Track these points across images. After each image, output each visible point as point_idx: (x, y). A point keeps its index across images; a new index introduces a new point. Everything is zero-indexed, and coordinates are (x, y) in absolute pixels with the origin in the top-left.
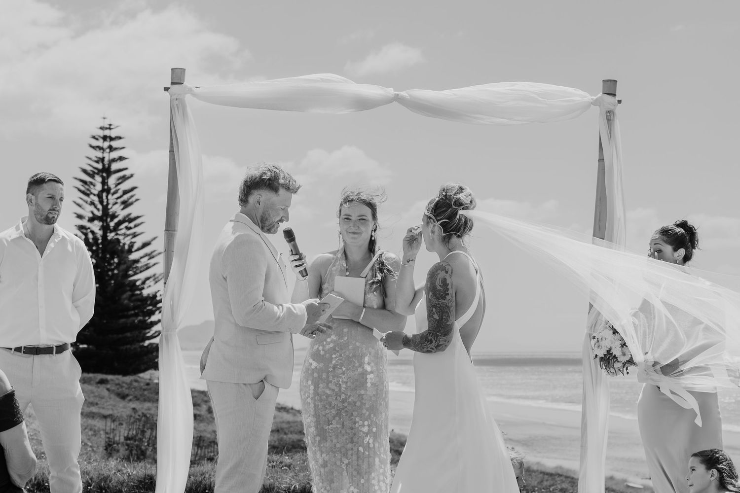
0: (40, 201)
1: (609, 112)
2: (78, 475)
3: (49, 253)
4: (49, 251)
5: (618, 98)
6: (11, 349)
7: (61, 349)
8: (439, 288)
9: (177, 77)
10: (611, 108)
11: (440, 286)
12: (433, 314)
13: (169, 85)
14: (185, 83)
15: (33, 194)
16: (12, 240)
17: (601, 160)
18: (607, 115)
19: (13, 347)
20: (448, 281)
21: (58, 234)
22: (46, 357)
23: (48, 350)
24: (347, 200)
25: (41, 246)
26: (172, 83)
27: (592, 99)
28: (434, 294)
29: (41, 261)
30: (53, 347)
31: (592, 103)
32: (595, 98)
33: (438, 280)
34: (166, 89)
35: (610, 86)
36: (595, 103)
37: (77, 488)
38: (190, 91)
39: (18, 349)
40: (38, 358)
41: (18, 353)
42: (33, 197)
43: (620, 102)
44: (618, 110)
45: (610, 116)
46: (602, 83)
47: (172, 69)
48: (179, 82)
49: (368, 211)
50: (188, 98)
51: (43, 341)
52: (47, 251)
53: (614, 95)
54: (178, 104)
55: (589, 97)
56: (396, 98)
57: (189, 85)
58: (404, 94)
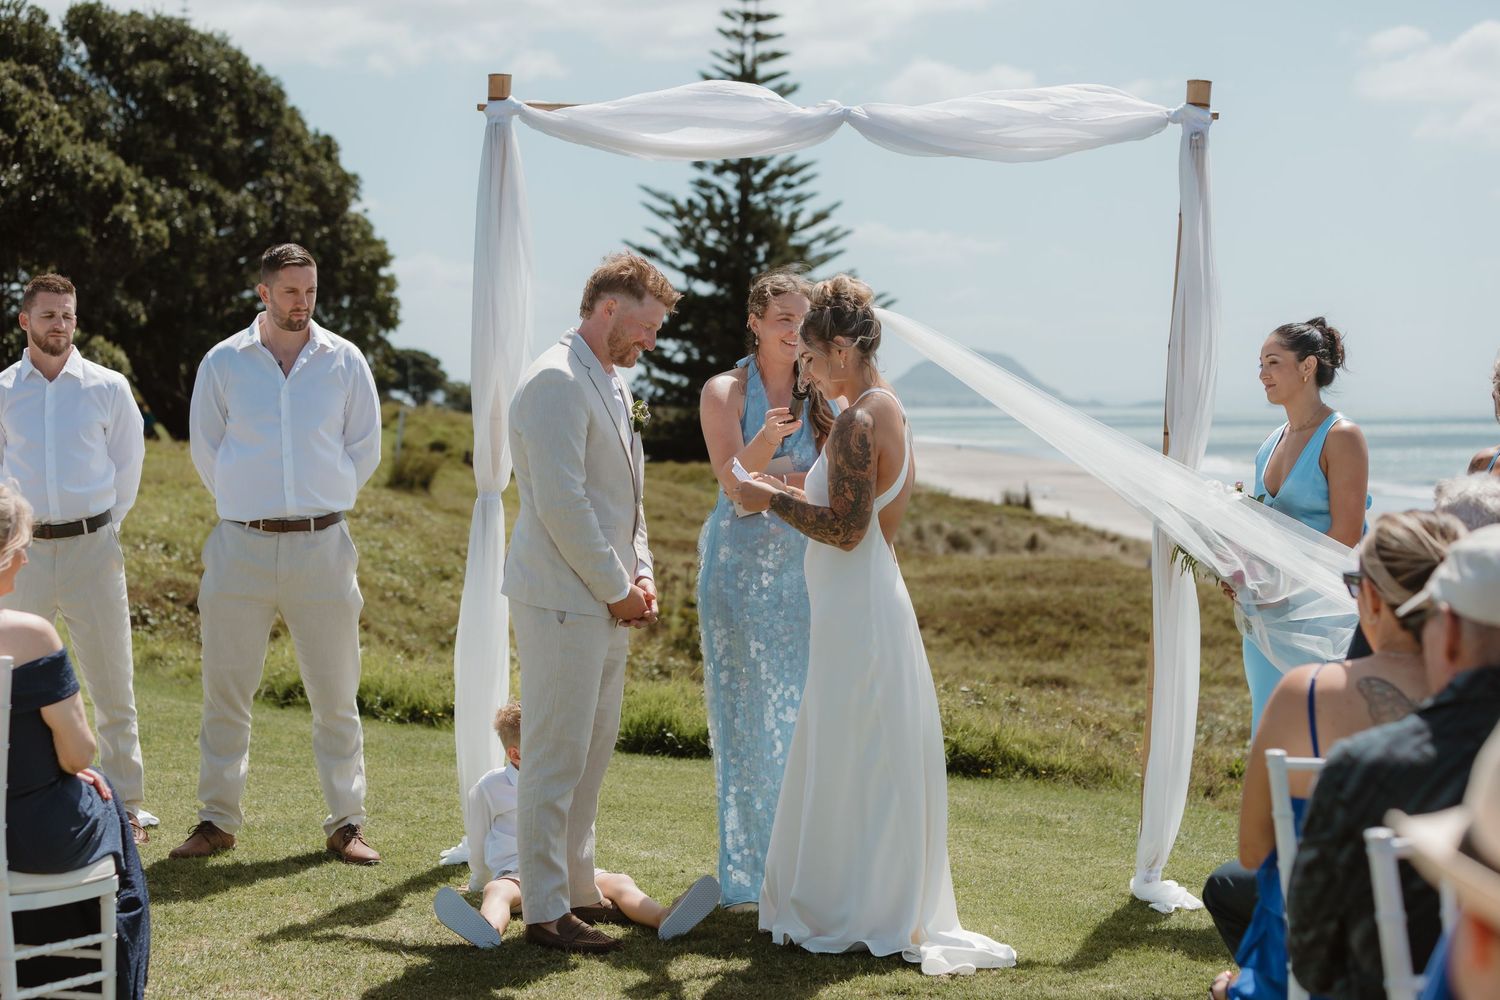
1: (1196, 134)
2: (357, 723)
3: (299, 372)
4: (297, 369)
5: (1212, 110)
6: (245, 524)
7: (326, 521)
8: (855, 450)
9: (499, 87)
10: (1201, 128)
11: (857, 447)
12: (845, 491)
13: (485, 101)
14: (511, 98)
15: (266, 285)
16: (241, 350)
18: (1191, 140)
19: (247, 519)
20: (870, 439)
21: (314, 342)
22: (300, 536)
23: (300, 525)
26: (491, 99)
27: (1168, 113)
28: (848, 460)
29: (285, 385)
30: (309, 520)
31: (1168, 120)
32: (1173, 110)
33: (853, 438)
34: (481, 108)
35: (1199, 94)
36: (1174, 118)
37: (354, 743)
38: (518, 110)
39: (255, 524)
40: (285, 538)
41: (256, 530)
42: (267, 290)
43: (1215, 116)
44: (1214, 131)
45: (1196, 143)
46: (1185, 88)
47: (490, 75)
48: (500, 96)
51: (292, 510)
52: (296, 369)
53: (1206, 106)
54: (497, 138)
55: (1160, 110)
56: (846, 117)
57: (516, 101)
58: (858, 110)
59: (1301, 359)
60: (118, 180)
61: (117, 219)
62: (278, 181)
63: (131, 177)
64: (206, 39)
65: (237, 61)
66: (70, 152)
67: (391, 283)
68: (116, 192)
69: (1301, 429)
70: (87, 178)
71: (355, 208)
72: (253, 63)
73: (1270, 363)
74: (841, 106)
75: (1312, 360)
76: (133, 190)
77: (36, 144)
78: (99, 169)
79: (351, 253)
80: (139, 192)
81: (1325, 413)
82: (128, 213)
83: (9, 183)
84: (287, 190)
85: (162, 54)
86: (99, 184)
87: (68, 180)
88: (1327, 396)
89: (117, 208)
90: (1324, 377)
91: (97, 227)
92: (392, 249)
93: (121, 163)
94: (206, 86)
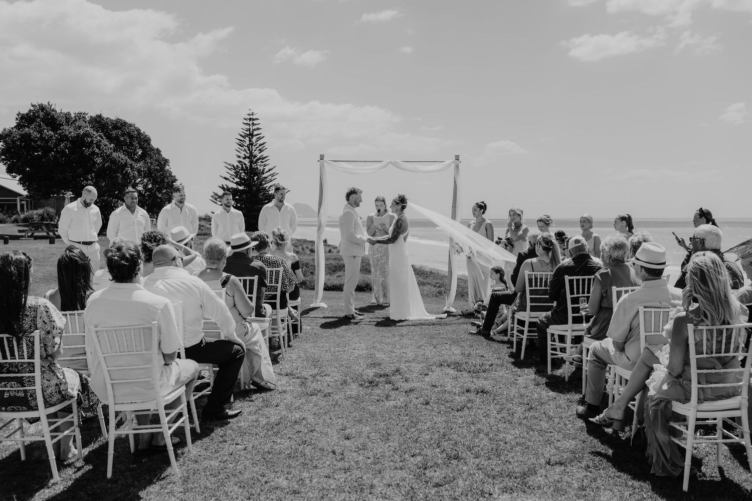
0: (279, 196)
9: (322, 157)
10: (458, 164)
12: (395, 233)
13: (319, 160)
14: (324, 159)
16: (270, 206)
17: (455, 182)
24: (376, 200)
25: (280, 208)
29: (280, 213)
35: (457, 158)
36: (453, 162)
38: (326, 161)
44: (460, 165)
45: (457, 167)
46: (455, 157)
49: (383, 203)
50: (325, 164)
52: (281, 211)
53: (458, 160)
54: (322, 166)
55: (450, 161)
56: (391, 162)
59: (480, 210)
60: (126, 161)
61: (126, 172)
63: (129, 161)
64: (130, 125)
65: (138, 130)
66: (115, 155)
68: (126, 165)
69: (480, 222)
70: (119, 161)
71: (167, 168)
72: (142, 132)
73: (474, 210)
74: (389, 160)
75: (482, 210)
77: (106, 153)
78: (122, 160)
79: (167, 179)
80: (131, 165)
81: (484, 220)
82: (129, 170)
84: (151, 163)
85: (120, 129)
86: (121, 162)
87: (114, 161)
88: (484, 216)
89: (126, 169)
90: (483, 213)
91: (122, 174)
93: (126, 157)
94: (131, 137)
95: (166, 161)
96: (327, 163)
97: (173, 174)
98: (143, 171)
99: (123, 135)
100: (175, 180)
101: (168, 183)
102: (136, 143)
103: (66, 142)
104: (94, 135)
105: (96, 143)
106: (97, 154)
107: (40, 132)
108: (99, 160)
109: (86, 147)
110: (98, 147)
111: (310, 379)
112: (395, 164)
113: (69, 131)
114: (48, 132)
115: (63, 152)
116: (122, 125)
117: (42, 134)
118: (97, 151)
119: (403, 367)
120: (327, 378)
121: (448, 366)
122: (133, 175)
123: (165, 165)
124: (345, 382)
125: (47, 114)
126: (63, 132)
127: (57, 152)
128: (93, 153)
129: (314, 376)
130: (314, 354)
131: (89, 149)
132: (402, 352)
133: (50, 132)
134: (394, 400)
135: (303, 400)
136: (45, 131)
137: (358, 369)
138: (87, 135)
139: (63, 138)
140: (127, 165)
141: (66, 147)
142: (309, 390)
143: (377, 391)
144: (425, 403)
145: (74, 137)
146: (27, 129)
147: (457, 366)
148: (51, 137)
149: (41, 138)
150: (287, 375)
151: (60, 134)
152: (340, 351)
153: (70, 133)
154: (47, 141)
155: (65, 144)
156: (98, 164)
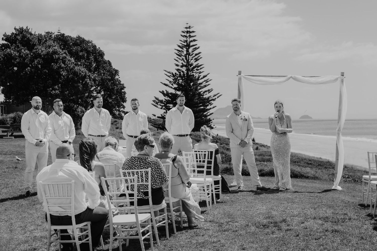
1: (342, 80)
6: (176, 135)
9: (240, 73)
10: (343, 79)
21: (185, 109)
30: (185, 135)
32: (339, 76)
34: (237, 76)
35: (343, 75)
36: (339, 78)
43: (345, 77)
44: (345, 80)
45: (342, 81)
46: (340, 73)
47: (239, 71)
49: (281, 105)
54: (240, 79)
55: (337, 77)
56: (291, 77)
57: (243, 75)
58: (293, 76)
60: (86, 73)
61: (86, 82)
62: (102, 72)
63: (88, 73)
66: (77, 68)
67: (125, 93)
70: (80, 74)
71: (117, 77)
76: (88, 76)
77: (70, 67)
78: (82, 72)
79: (117, 87)
82: (88, 81)
83: (64, 74)
84: (104, 73)
85: (79, 45)
86: (82, 74)
87: (75, 74)
92: (125, 85)
94: (88, 52)
95: (117, 72)
96: (244, 77)
97: (122, 83)
98: (98, 80)
99: (81, 51)
100: (123, 88)
101: (117, 89)
102: (92, 58)
103: (39, 59)
104: (60, 52)
105: (62, 59)
106: (62, 68)
107: (19, 52)
108: (64, 73)
109: (54, 62)
110: (64, 62)
111: (225, 224)
112: (295, 79)
113: (42, 50)
114: (25, 51)
115: (36, 67)
116: (81, 42)
117: (20, 53)
118: (63, 65)
119: (288, 219)
120: (236, 224)
121: (320, 219)
122: (91, 85)
123: (115, 75)
124: (248, 225)
125: (24, 37)
126: (37, 51)
127: (32, 67)
128: (60, 67)
129: (227, 223)
130: (229, 212)
131: (56, 65)
132: (290, 211)
133: (26, 51)
134: (277, 235)
135: (219, 233)
136: (23, 50)
137: (258, 219)
138: (55, 52)
139: (37, 56)
140: (86, 76)
141: (39, 63)
142: (223, 229)
143: (267, 230)
144: (296, 236)
145: (45, 55)
146: (9, 50)
147: (326, 219)
148: (28, 55)
149: (20, 56)
150: (210, 222)
151: (34, 53)
152: (248, 210)
153: (42, 51)
154: (24, 59)
155: (38, 60)
156: (64, 76)
